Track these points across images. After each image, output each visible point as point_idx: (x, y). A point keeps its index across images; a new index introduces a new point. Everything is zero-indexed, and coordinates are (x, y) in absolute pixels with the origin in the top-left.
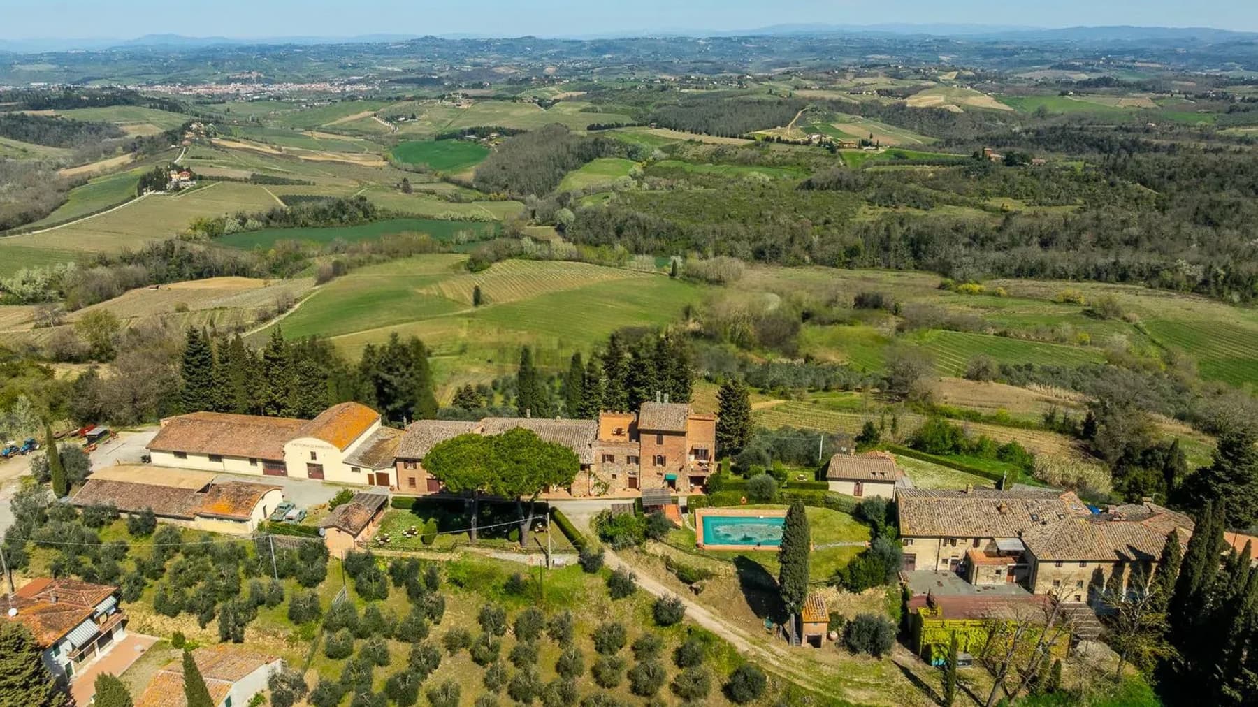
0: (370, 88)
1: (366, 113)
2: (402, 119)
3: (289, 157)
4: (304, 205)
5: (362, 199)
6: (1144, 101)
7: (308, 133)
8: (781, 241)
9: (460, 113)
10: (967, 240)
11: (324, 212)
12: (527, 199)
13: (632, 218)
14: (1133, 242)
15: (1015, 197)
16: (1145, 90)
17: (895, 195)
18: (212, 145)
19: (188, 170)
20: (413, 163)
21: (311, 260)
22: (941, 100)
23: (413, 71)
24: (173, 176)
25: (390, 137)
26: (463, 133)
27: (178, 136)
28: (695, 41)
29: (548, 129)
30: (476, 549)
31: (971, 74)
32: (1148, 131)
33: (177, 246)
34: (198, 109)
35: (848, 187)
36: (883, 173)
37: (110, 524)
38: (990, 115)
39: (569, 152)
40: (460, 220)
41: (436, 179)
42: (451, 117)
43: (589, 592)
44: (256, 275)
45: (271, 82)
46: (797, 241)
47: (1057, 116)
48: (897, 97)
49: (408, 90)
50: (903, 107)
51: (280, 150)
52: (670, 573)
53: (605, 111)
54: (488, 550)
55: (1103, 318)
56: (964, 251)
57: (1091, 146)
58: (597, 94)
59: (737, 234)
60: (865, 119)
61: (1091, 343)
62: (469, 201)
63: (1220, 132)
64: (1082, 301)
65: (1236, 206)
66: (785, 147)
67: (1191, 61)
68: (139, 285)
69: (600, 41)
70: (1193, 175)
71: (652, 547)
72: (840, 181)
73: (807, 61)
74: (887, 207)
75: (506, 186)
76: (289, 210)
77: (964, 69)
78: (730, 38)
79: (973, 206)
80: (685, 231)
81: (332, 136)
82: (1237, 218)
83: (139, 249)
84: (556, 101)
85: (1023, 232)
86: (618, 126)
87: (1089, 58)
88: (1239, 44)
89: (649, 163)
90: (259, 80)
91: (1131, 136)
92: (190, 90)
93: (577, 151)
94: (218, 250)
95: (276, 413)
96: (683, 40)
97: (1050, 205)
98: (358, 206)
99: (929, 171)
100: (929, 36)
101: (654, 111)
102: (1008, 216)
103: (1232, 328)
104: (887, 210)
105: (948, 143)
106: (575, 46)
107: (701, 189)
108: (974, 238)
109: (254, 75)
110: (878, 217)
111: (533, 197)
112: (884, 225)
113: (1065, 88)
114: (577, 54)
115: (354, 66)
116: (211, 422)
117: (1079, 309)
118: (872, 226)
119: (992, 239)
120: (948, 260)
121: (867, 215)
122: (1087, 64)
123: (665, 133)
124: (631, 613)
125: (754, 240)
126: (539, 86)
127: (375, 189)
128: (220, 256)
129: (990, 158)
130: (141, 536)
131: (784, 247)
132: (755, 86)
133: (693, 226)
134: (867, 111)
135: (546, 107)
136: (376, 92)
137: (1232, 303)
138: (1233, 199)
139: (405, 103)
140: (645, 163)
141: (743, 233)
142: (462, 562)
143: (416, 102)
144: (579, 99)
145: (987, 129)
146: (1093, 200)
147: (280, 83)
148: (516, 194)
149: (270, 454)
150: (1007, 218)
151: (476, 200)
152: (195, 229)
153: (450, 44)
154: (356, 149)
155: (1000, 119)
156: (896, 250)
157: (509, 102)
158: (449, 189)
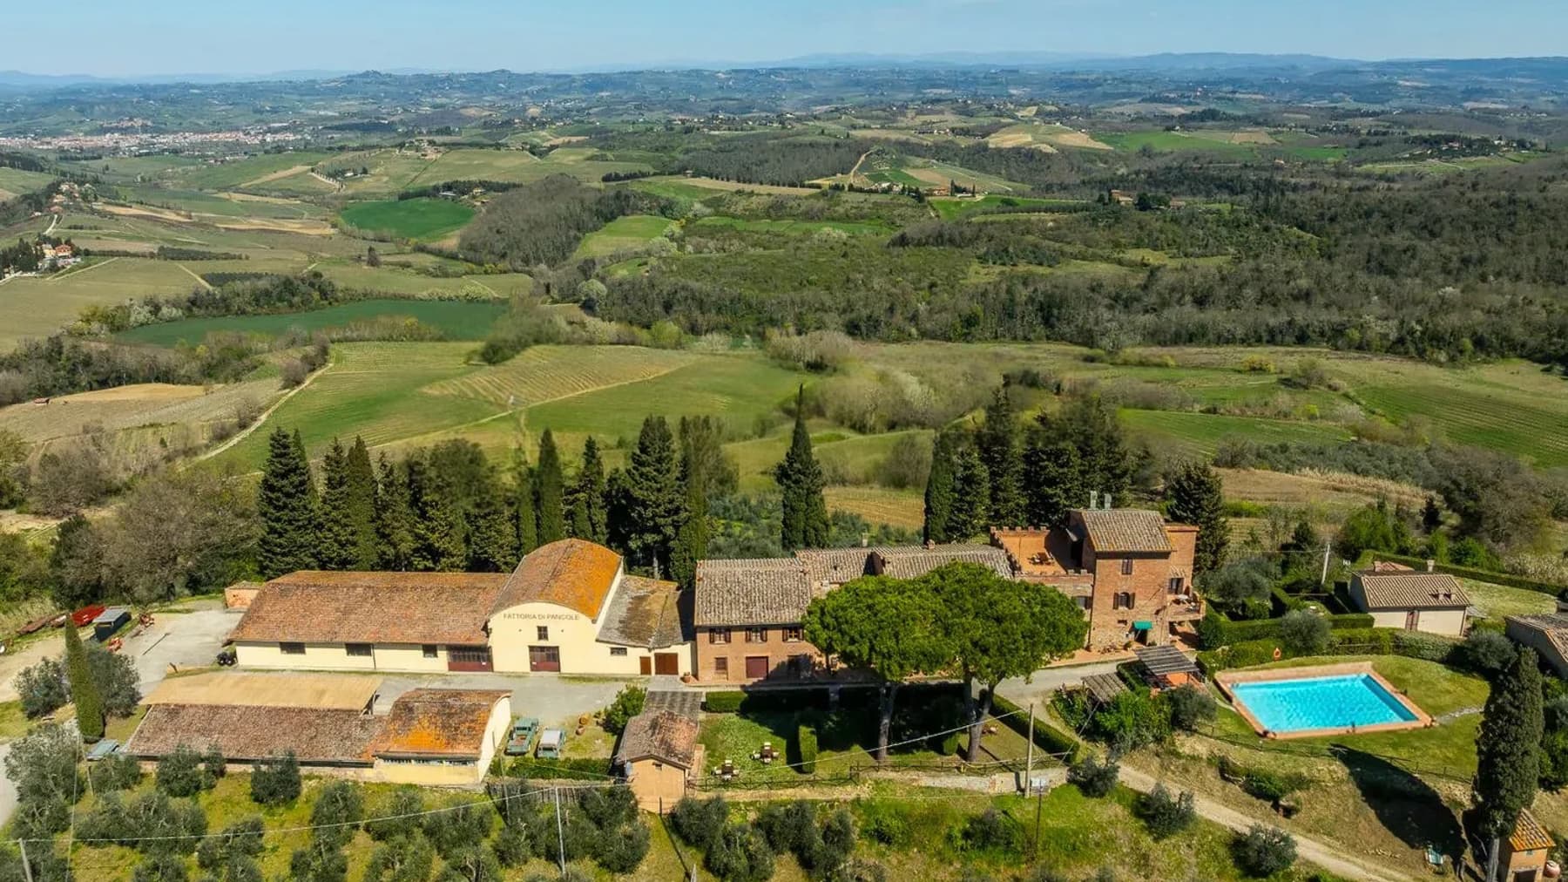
0: (299, 137)
1: (299, 169)
2: (349, 174)
3: (202, 225)
4: (238, 286)
5: (317, 275)
6: (1261, 137)
7: (223, 195)
8: (879, 310)
9: (426, 166)
10: (1107, 301)
11: (267, 293)
12: (535, 270)
13: (683, 288)
14: (1305, 296)
15: (1155, 248)
16: (1258, 124)
17: (1011, 250)
18: (93, 211)
19: (68, 242)
20: (373, 229)
21: (262, 357)
22: (1029, 138)
23: (355, 114)
24: (46, 251)
25: (336, 198)
26: (436, 189)
27: (44, 200)
28: (713, 76)
29: (549, 180)
30: (892, 775)
31: (1053, 108)
32: (1279, 168)
33: (67, 344)
34: (65, 166)
35: (951, 241)
36: (992, 223)
37: (211, 787)
38: (1088, 155)
39: (584, 210)
40: (450, 299)
41: (408, 249)
42: (416, 170)
43: (1111, 831)
44: (185, 380)
45: (160, 131)
46: (898, 311)
47: (1165, 155)
48: (975, 136)
49: (350, 139)
50: (986, 148)
51: (190, 217)
52: (1230, 785)
53: (618, 158)
54: (913, 774)
55: (1306, 387)
56: (1107, 315)
57: (1219, 187)
58: (603, 139)
59: (823, 304)
60: (941, 163)
61: (1321, 417)
62: (458, 275)
63: (1357, 169)
64: (1272, 368)
65: (1410, 251)
66: (861, 197)
67: (1295, 92)
68: (17, 399)
69: (593, 75)
70: (1356, 215)
71: (1187, 744)
72: (941, 235)
73: (855, 97)
74: (1004, 264)
75: (504, 256)
76: (217, 292)
77: (1045, 103)
78: (756, 71)
79: (1107, 260)
80: (754, 302)
81: (257, 198)
82: (1415, 264)
83: (11, 351)
84: (553, 147)
85: (1173, 290)
86: (644, 175)
87: (1185, 89)
88: (1344, 72)
89: (688, 221)
90: (145, 129)
91: (1265, 175)
92: (48, 143)
93: (594, 208)
94: (127, 349)
95: (430, 564)
96: (698, 73)
97: (1198, 257)
98: (312, 285)
99: (1049, 220)
100: (994, 66)
101: (681, 157)
102: (1153, 272)
103: (1452, 392)
104: (1004, 268)
105: (1049, 188)
106: (561, 81)
107: (760, 251)
108: (1116, 298)
109: (138, 122)
110: (994, 278)
111: (543, 266)
112: (1004, 286)
113: (1168, 124)
114: (566, 91)
115: (274, 111)
116: (336, 587)
117: (1274, 379)
118: (990, 288)
119: (1138, 299)
120: (1088, 326)
121: (980, 275)
122: (1182, 96)
123: (704, 182)
124: (1193, 860)
125: (844, 311)
126: (524, 130)
127: (332, 262)
128: (129, 357)
129: (1119, 202)
130: (277, 805)
131: (882, 318)
132: (798, 126)
133: (764, 295)
134: (942, 153)
135: (541, 155)
136: (308, 143)
137: (1440, 364)
138: (1407, 243)
139: (351, 155)
140: (684, 221)
141: (829, 303)
142: (878, 799)
143: (366, 152)
144: (580, 145)
145: (1089, 171)
146: (1246, 248)
147: (175, 132)
148: (519, 264)
149: (463, 633)
150: (1152, 273)
151: (466, 273)
152: (88, 321)
153: (399, 81)
154: (289, 214)
155: (1101, 161)
156: (1023, 317)
157: (491, 149)
158: (428, 261)
